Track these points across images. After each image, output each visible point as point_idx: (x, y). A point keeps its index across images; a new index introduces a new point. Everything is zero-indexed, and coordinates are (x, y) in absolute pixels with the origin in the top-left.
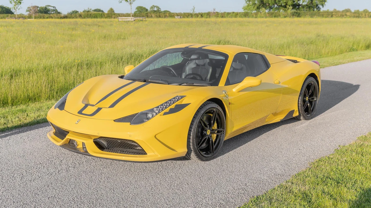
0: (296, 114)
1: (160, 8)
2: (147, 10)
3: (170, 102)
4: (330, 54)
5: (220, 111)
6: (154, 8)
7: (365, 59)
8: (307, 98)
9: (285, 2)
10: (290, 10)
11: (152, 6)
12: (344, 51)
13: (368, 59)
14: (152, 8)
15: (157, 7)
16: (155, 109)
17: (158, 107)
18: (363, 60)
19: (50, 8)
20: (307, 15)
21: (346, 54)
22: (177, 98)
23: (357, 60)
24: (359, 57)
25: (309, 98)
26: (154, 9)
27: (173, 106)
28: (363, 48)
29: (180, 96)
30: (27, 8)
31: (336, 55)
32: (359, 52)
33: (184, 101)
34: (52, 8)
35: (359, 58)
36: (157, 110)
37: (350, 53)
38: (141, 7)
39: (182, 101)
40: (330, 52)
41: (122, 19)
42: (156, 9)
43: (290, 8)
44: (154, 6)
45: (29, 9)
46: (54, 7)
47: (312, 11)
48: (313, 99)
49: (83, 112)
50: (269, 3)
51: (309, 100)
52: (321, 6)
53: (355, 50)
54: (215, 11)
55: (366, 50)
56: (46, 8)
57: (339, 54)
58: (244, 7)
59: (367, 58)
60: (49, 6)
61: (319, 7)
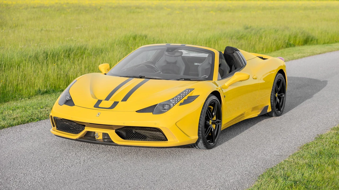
0: (269, 110)
3: (182, 94)
4: (265, 51)
5: (219, 103)
7: (306, 57)
8: (277, 94)
12: (280, 47)
13: (309, 56)
16: (171, 100)
17: (173, 99)
18: (304, 57)
21: (283, 50)
22: (187, 91)
23: (298, 58)
24: (299, 53)
25: (278, 94)
27: (186, 98)
28: (300, 43)
29: (189, 89)
31: (271, 51)
32: (297, 48)
33: (194, 94)
35: (299, 55)
36: (173, 101)
37: (287, 49)
39: (192, 93)
40: (265, 48)
48: (281, 95)
49: (100, 106)
51: (278, 96)
53: (292, 45)
55: (304, 45)
57: (275, 50)
59: (308, 54)
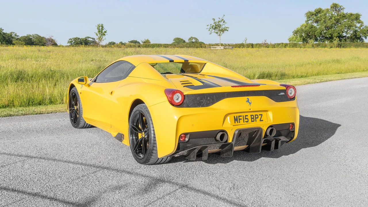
1: (198, 39)
2: (184, 41)
6: (193, 39)
9: (331, 34)
10: (336, 41)
11: (190, 37)
14: (190, 39)
15: (195, 38)
19: (90, 39)
20: (352, 45)
26: (192, 41)
30: (68, 40)
34: (92, 40)
38: (178, 39)
41: (213, 48)
42: (194, 41)
43: (336, 39)
44: (192, 37)
45: (71, 40)
46: (92, 38)
47: (356, 43)
50: (315, 34)
52: (364, 38)
54: (266, 42)
56: (86, 39)
58: (289, 39)
60: (89, 37)
61: (362, 39)
